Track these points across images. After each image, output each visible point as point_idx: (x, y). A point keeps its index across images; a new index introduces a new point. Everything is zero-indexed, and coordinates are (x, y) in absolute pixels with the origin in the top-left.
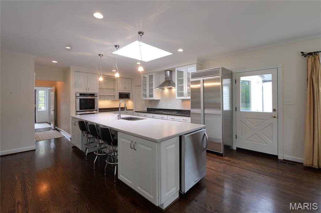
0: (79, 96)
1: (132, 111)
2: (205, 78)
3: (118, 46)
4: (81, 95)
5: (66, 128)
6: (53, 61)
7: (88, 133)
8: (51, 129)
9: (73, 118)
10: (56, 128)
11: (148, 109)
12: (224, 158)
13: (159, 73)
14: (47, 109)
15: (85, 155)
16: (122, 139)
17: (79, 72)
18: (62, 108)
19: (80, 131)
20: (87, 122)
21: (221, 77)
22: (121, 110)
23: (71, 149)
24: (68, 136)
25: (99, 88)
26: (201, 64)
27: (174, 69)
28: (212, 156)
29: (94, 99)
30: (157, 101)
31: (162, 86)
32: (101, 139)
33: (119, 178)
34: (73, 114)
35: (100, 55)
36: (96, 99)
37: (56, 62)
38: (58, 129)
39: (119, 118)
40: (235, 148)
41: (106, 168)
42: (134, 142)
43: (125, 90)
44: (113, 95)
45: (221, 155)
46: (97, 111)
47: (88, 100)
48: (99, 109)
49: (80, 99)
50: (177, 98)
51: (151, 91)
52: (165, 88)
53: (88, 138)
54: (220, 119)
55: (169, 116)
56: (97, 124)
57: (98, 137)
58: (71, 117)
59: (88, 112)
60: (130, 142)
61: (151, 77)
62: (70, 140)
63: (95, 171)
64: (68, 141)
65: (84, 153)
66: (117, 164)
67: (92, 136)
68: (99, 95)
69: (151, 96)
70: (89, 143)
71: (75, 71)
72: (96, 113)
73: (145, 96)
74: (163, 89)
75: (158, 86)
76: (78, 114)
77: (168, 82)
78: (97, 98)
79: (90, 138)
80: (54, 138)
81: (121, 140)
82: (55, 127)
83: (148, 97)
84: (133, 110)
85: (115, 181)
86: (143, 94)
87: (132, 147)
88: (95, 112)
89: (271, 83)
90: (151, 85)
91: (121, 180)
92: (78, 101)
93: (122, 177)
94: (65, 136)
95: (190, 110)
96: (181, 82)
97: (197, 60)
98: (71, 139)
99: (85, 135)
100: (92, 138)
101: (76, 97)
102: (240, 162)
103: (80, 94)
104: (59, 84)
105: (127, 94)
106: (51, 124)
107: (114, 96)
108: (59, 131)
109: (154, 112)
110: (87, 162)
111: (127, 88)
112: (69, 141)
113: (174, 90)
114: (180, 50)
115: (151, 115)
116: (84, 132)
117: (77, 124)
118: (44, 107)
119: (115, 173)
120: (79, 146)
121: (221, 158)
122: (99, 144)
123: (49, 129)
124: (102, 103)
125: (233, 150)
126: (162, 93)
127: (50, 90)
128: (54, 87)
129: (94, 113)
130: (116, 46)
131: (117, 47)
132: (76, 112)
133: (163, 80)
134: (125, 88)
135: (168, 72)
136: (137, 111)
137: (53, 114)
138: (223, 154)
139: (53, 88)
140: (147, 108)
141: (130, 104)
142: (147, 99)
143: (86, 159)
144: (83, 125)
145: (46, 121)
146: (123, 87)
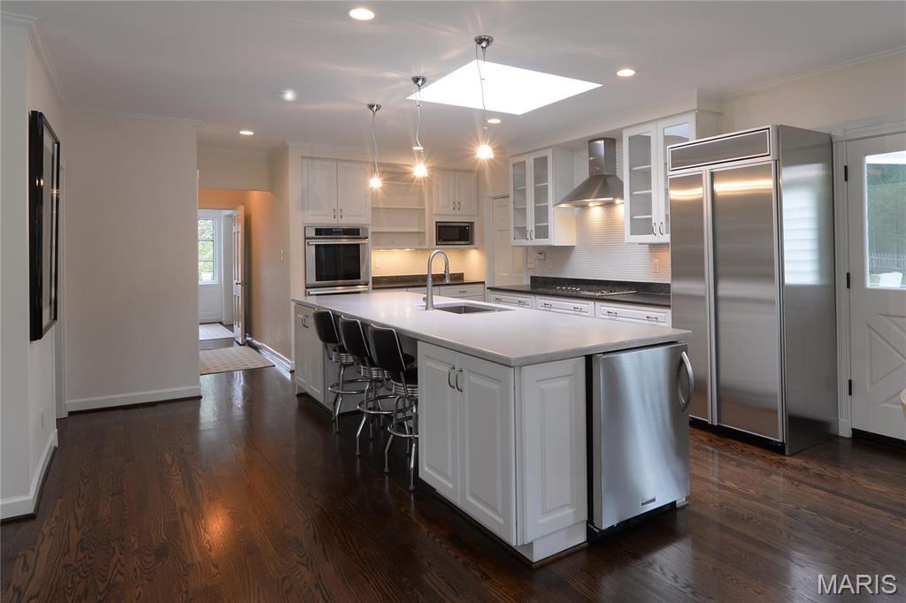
0: (314, 236)
1: (482, 286)
2: (717, 168)
3: (423, 80)
4: (319, 232)
5: (278, 339)
6: (242, 133)
7: (342, 350)
8: (235, 343)
9: (299, 304)
10: (249, 339)
11: (534, 279)
12: (789, 458)
13: (570, 149)
14: (220, 279)
15: (333, 418)
16: (430, 364)
17: (312, 158)
18: (266, 274)
19: (320, 343)
20: (337, 316)
21: (772, 162)
22: (434, 285)
23: (295, 401)
24: (283, 366)
25: (373, 208)
26: (713, 111)
27: (620, 131)
28: (742, 451)
29: (358, 245)
30: (565, 252)
31: (579, 196)
32: (374, 366)
33: (421, 475)
34: (298, 293)
35: (371, 107)
36: (364, 244)
37: (251, 133)
38: (256, 342)
39: (429, 305)
40: (845, 431)
41: (388, 451)
42: (457, 368)
43: (458, 212)
44: (416, 230)
45: (778, 449)
46: (367, 284)
47: (341, 248)
48: (373, 278)
49: (317, 246)
50: (629, 238)
51: (542, 214)
52: (591, 204)
53: (342, 364)
54: (771, 320)
55: (598, 304)
56: (365, 320)
57: (366, 359)
58: (293, 304)
59: (340, 289)
60: (446, 369)
61: (541, 163)
62: (289, 376)
63: (358, 461)
64: (283, 379)
65: (330, 413)
66: (417, 438)
67: (351, 359)
68: (373, 233)
69: (542, 232)
70: (344, 382)
71: (302, 157)
72: (364, 292)
73: (522, 231)
74: (585, 207)
75: (564, 196)
76: (313, 295)
77: (602, 183)
78: (366, 241)
79: (345, 366)
80: (245, 368)
81: (426, 365)
82: (245, 336)
83: (533, 236)
84: (483, 283)
85: (412, 488)
86: (515, 228)
87: (453, 383)
88: (360, 288)
90: (541, 194)
91: (427, 481)
92: (312, 251)
93: (430, 472)
94: (274, 363)
95: (669, 284)
96: (643, 179)
97: (698, 98)
98: (292, 372)
99: (334, 355)
100: (353, 364)
101: (306, 238)
102: (845, 474)
103: (316, 230)
104: (257, 198)
105: (465, 227)
106: (235, 327)
107: (421, 234)
108: (256, 348)
109: (551, 291)
110: (338, 436)
111: (462, 206)
112: (287, 379)
113: (622, 208)
114: (626, 73)
115: (541, 300)
116: (329, 345)
117: (311, 322)
118: (211, 275)
119: (412, 466)
120: (317, 392)
121: (776, 457)
122: (370, 382)
123: (229, 342)
124: (383, 261)
125: (837, 437)
126: (581, 222)
127: (231, 216)
128: (242, 207)
129: (359, 292)
130: (416, 80)
131: (420, 82)
132: (307, 288)
133: (582, 175)
134: (457, 206)
135: (601, 143)
136: (497, 285)
137: (240, 295)
138: (783, 443)
139: (239, 213)
140: (532, 278)
141: (471, 262)
142: (530, 243)
143: (336, 428)
144: (327, 325)
145: (216, 318)
146: (451, 202)
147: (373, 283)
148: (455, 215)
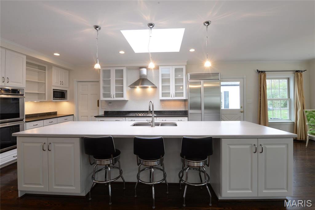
2: (205, 81)
21: (220, 81)
29: (18, 98)
30: (125, 102)
31: (134, 85)
43: (62, 86)
50: (161, 98)
52: (137, 87)
61: (119, 71)
68: (26, 93)
69: (119, 95)
73: (108, 95)
78: (23, 97)
81: (229, 148)
83: (115, 97)
84: (73, 115)
86: (103, 94)
88: (20, 123)
89: (238, 87)
97: (187, 62)
105: (63, 93)
114: (192, 50)
124: (28, 107)
135: (145, 69)
140: (105, 112)
146: (60, 81)
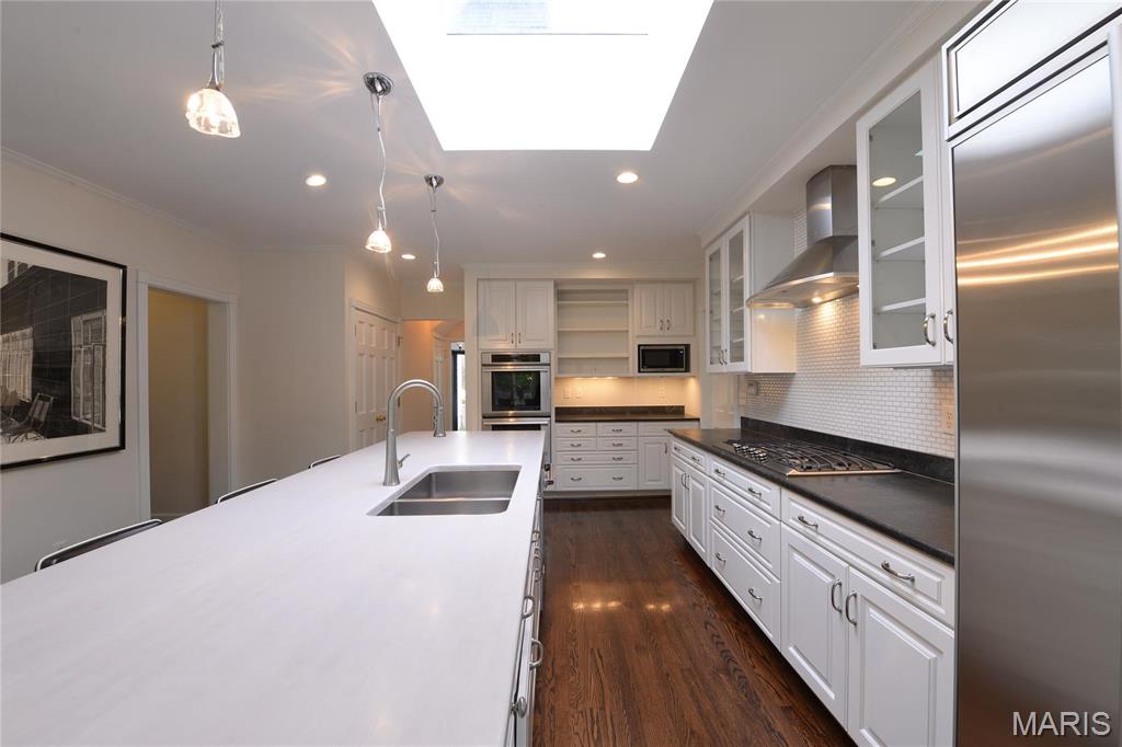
0: (490, 362)
1: (697, 423)
4: (496, 358)
6: (404, 256)
11: (744, 421)
17: (489, 280)
25: (559, 332)
29: (539, 372)
30: (783, 383)
37: (413, 258)
43: (667, 333)
44: (621, 355)
46: (548, 416)
47: (514, 376)
48: (557, 409)
49: (493, 372)
55: (785, 494)
71: (478, 280)
74: (809, 306)
78: (549, 368)
83: (729, 359)
84: (698, 420)
92: (487, 378)
101: (480, 366)
103: (493, 356)
105: (678, 351)
107: (623, 361)
126: (805, 333)
132: (484, 417)
134: (666, 325)
140: (742, 419)
141: (684, 392)
142: (725, 369)
146: (658, 321)
147: (556, 414)
148: (664, 336)
